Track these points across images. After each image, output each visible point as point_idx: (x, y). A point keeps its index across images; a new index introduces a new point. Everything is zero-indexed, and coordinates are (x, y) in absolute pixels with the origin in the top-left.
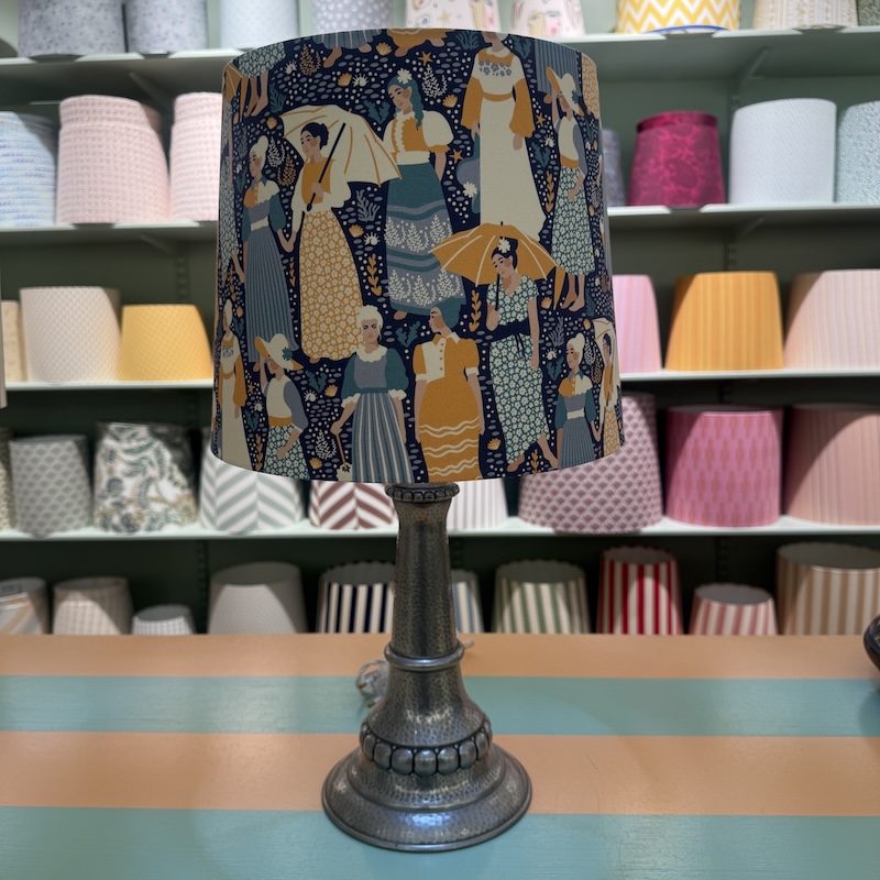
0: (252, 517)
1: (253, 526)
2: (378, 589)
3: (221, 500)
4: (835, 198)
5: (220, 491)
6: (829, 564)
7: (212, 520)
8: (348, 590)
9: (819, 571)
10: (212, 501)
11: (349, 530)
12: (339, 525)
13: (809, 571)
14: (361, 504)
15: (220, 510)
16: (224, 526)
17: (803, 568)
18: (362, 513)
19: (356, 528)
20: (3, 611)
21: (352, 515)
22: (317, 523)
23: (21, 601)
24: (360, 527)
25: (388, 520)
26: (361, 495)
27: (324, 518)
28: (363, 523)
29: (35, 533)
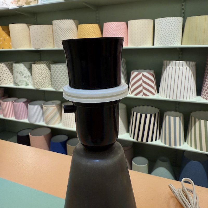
2: (148, 116)
8: (139, 115)
11: (139, 96)
12: (137, 94)
14: (144, 88)
18: (145, 91)
20: (49, 109)
21: (141, 91)
22: (130, 93)
23: (54, 106)
24: (143, 95)
25: (153, 94)
26: (144, 85)
27: (132, 92)
28: (145, 94)
29: (56, 89)
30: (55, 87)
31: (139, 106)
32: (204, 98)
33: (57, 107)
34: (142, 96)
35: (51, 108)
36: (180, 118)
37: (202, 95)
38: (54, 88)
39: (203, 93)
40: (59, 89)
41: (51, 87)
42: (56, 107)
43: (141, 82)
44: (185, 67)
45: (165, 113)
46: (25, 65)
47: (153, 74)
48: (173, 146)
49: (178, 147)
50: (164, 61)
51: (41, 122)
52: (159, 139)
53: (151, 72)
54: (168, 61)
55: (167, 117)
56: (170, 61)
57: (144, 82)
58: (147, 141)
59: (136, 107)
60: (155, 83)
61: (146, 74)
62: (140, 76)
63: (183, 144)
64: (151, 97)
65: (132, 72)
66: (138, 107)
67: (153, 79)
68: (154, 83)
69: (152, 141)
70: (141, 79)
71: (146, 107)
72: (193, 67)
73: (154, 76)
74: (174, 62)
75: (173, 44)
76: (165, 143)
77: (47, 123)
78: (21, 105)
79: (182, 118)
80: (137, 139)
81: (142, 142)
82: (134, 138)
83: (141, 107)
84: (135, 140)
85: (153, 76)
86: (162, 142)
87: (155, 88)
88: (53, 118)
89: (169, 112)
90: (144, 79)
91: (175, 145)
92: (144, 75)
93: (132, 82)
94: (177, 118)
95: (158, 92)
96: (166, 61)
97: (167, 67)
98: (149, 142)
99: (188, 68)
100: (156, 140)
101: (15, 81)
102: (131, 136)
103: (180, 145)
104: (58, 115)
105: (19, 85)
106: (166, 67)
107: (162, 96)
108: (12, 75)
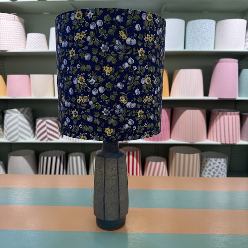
0: (17, 137)
1: (17, 139)
2: (54, 158)
3: (8, 132)
4: (185, 48)
5: (8, 129)
6: (180, 152)
7: (6, 137)
8: (45, 158)
9: (178, 154)
10: (6, 132)
11: (45, 141)
12: (42, 140)
13: (175, 154)
14: (49, 134)
15: (8, 134)
16: (9, 139)
17: (174, 153)
18: (49, 136)
19: (47, 140)
21: (46, 137)
22: (37, 139)
25: (58, 138)
26: (49, 131)
27: (38, 137)
28: (49, 139)
31: (48, 150)
36: (81, 157)
43: (45, 129)
47: (57, 120)
53: (54, 119)
55: (71, 158)
57: (48, 128)
59: (44, 151)
60: (59, 129)
61: (49, 121)
62: (44, 123)
64: (55, 141)
65: (37, 120)
66: (46, 152)
67: (56, 125)
70: (45, 126)
71: (54, 151)
79: (83, 157)
83: (50, 151)
85: (57, 123)
87: (59, 133)
90: (48, 125)
92: (47, 123)
94: (79, 158)
107: (65, 140)
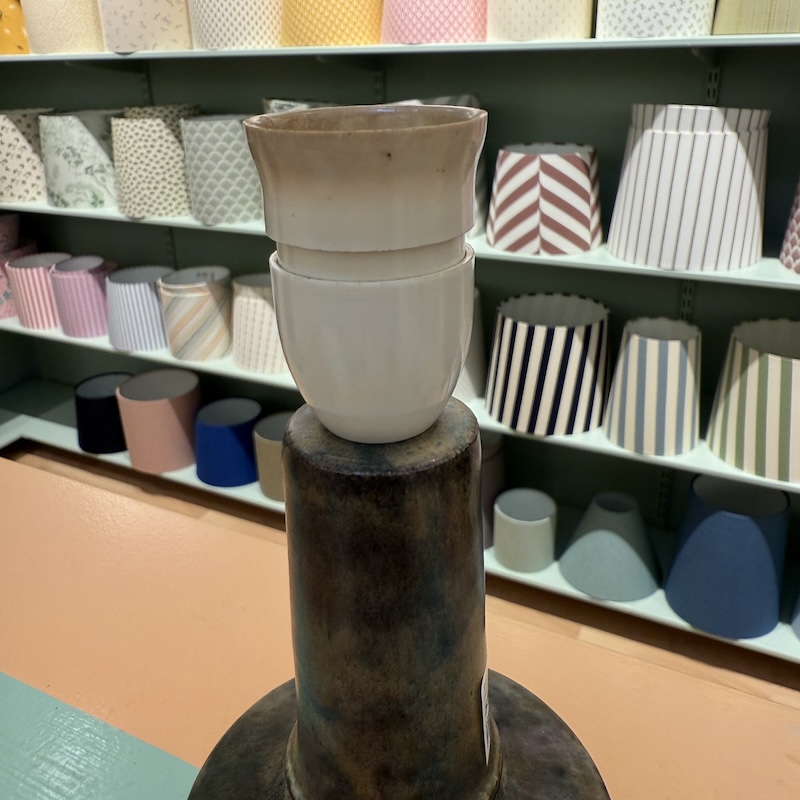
2: (560, 333)
8: (523, 328)
11: (526, 254)
12: (514, 247)
14: (547, 221)
18: (547, 234)
20: (182, 298)
21: (533, 234)
22: (492, 240)
23: (200, 290)
24: (543, 252)
25: (585, 247)
26: (547, 208)
27: (499, 236)
28: (547, 246)
29: (203, 220)
30: (199, 211)
31: (532, 294)
32: (788, 266)
33: (212, 292)
34: (538, 253)
35: (189, 295)
36: (685, 344)
37: (783, 254)
38: (197, 218)
39: (787, 245)
40: (217, 221)
41: (187, 211)
42: (208, 293)
43: (533, 195)
44: (717, 133)
45: (630, 326)
46: (86, 124)
47: (588, 162)
48: (650, 455)
49: (670, 458)
50: (635, 106)
51: (157, 347)
52: (600, 423)
53: (578, 155)
54: (650, 108)
55: (635, 340)
56: (658, 107)
57: (547, 195)
58: (551, 430)
59: (517, 296)
60: (593, 200)
61: (555, 160)
62: (533, 169)
63: (692, 446)
64: (573, 257)
65: (501, 152)
66: (525, 300)
67: (584, 182)
68: (589, 203)
69: (570, 430)
70: (533, 182)
71: (557, 299)
72: (755, 134)
73: (593, 172)
74: (674, 108)
75: (674, 28)
76: (621, 442)
77: (177, 353)
78: (81, 280)
79: (692, 344)
80: (514, 424)
81: (530, 436)
82: (500, 419)
83: (540, 299)
84: (504, 427)
85: (587, 171)
86: (609, 436)
87: (595, 221)
88: (198, 332)
89: (645, 323)
90: (547, 182)
91: (660, 450)
92: (547, 169)
93: (499, 197)
94: (674, 347)
95: (605, 239)
96: (641, 106)
97: (643, 130)
98: (559, 437)
99: (732, 136)
100: (587, 428)
101: (52, 188)
102: (491, 412)
103: (678, 450)
104: (219, 323)
105: (65, 204)
106: (639, 131)
107: (617, 256)
108: (42, 161)
